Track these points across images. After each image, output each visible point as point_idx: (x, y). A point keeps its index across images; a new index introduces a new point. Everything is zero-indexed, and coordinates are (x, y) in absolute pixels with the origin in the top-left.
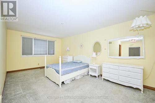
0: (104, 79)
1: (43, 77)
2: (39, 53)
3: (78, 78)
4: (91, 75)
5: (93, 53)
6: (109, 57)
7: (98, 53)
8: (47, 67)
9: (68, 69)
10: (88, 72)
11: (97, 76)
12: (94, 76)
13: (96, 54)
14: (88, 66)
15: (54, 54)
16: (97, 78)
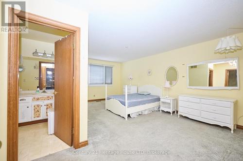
0: (181, 116)
1: (103, 110)
2: (95, 82)
3: (146, 113)
4: (163, 111)
5: (165, 82)
6: (188, 87)
7: (174, 83)
8: (109, 99)
9: (134, 101)
10: (159, 108)
11: (171, 113)
12: (167, 112)
13: (171, 84)
14: (158, 99)
15: (111, 83)
16: (171, 114)
